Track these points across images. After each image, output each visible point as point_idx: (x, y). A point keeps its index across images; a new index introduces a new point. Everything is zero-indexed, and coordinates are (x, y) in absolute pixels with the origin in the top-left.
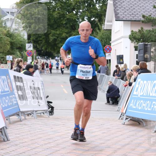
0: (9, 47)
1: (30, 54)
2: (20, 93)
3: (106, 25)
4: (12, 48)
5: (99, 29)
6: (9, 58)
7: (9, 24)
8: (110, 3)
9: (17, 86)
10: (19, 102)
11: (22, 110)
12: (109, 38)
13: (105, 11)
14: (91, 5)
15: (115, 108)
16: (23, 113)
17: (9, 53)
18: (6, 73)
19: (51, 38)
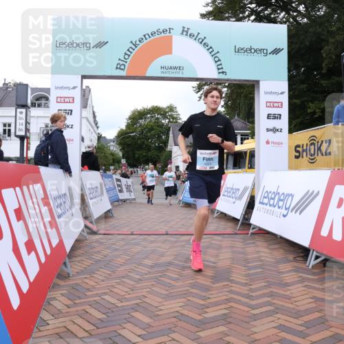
0: (111, 161)
1: (124, 165)
2: (119, 188)
3: (169, 148)
4: (113, 162)
5: (165, 151)
6: (112, 168)
7: (112, 148)
8: (171, 135)
9: (118, 185)
10: (119, 194)
11: (121, 198)
12: (171, 156)
13: (168, 140)
14: (159, 137)
15: (176, 197)
16: (121, 200)
17: (112, 165)
18: (111, 177)
19: (137, 156)
